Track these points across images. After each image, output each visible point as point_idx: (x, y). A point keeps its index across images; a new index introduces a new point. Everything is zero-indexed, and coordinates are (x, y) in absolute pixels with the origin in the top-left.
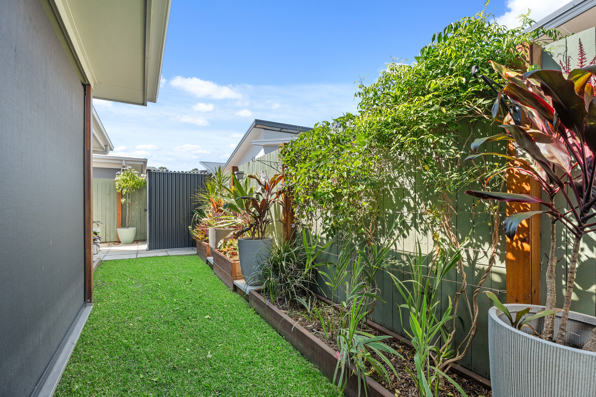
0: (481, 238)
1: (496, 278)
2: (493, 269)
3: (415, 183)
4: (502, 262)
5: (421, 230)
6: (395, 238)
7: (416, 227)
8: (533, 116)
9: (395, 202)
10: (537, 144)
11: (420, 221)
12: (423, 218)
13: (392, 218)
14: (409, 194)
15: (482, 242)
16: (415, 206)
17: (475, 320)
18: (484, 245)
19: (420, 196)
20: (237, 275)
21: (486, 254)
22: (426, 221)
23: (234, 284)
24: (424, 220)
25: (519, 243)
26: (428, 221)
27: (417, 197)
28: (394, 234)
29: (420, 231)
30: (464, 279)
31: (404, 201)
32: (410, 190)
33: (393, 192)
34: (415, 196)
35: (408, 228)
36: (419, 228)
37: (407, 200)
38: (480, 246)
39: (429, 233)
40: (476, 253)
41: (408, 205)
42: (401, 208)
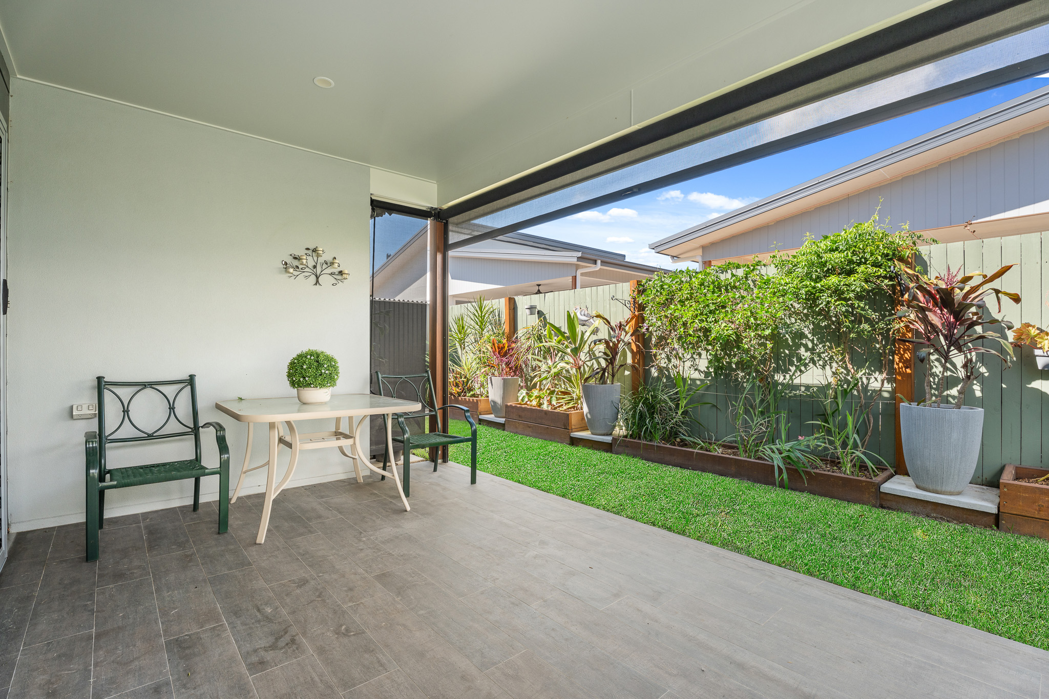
0: (873, 368)
1: (886, 395)
2: (883, 389)
3: (813, 329)
4: (889, 384)
5: (820, 365)
6: (791, 374)
7: (814, 363)
8: (918, 294)
9: (791, 344)
10: (927, 312)
11: (818, 359)
12: (821, 356)
13: (790, 356)
14: (806, 337)
15: (872, 371)
16: (813, 347)
17: (871, 428)
18: (875, 373)
19: (818, 339)
20: (573, 427)
21: (876, 379)
22: (824, 359)
23: (570, 437)
24: (822, 358)
25: (904, 368)
26: (827, 358)
27: (815, 339)
28: (791, 371)
29: (819, 367)
30: (862, 398)
31: (801, 344)
32: (808, 335)
33: (789, 335)
34: (813, 339)
35: (806, 365)
36: (817, 365)
37: (804, 342)
38: (872, 374)
39: (828, 367)
40: (868, 379)
41: (806, 346)
42: (799, 348)
